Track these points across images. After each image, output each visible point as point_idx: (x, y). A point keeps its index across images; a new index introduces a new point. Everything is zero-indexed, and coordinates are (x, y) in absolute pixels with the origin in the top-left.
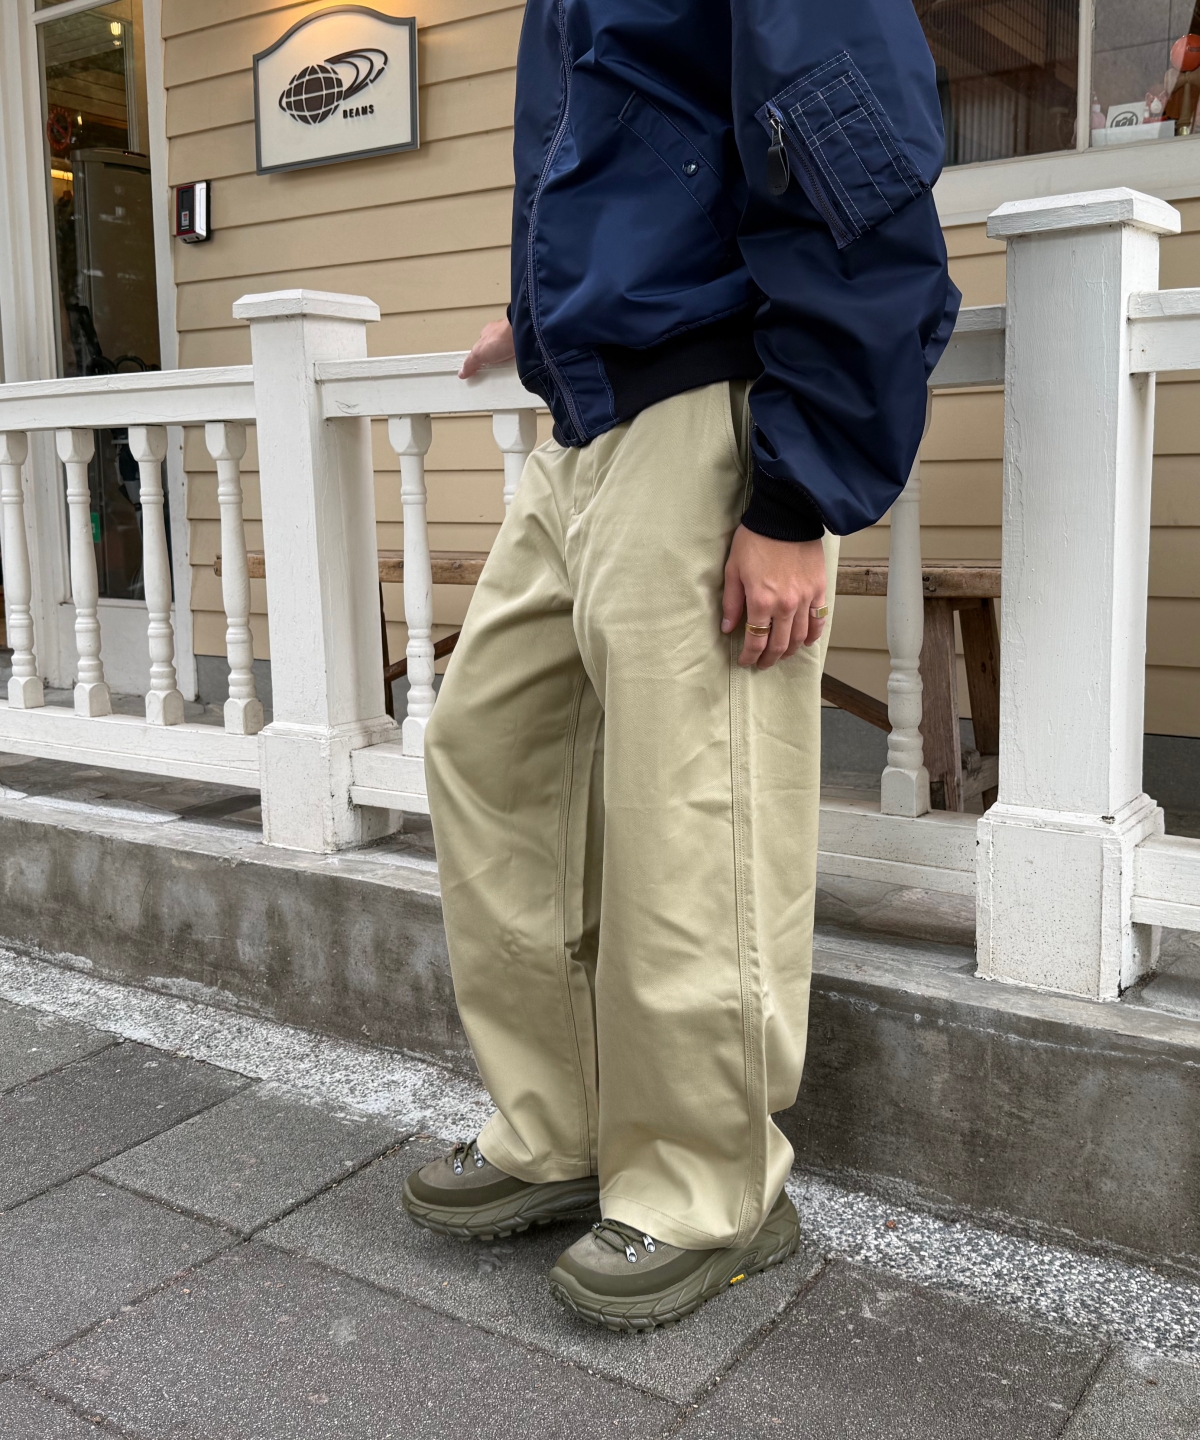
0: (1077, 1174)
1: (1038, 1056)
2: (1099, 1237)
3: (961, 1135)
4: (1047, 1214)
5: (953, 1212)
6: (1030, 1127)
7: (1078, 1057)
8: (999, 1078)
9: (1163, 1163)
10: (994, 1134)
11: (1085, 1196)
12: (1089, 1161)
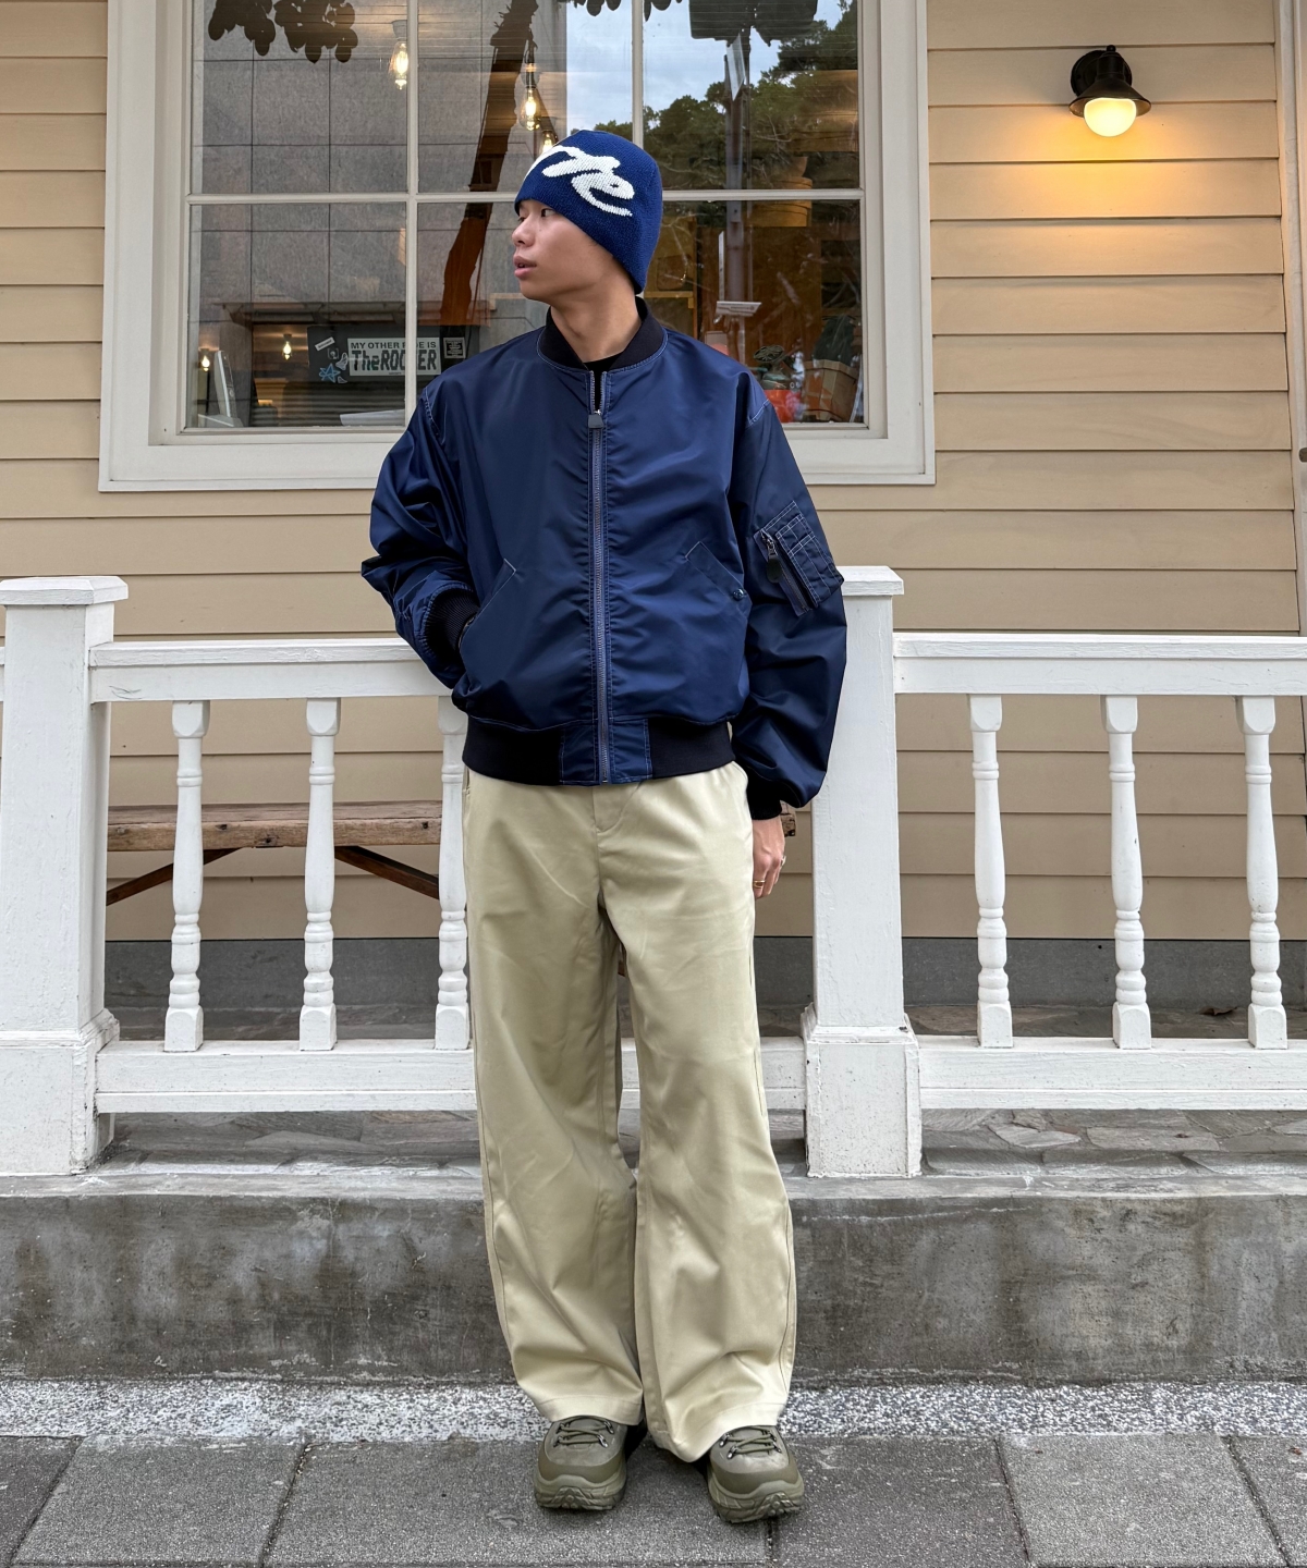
0: (918, 1320)
1: (884, 1230)
2: (938, 1368)
3: (825, 1312)
4: (897, 1361)
5: (820, 1381)
6: (880, 1290)
7: (914, 1223)
8: (854, 1256)
9: (980, 1293)
10: (852, 1304)
11: (925, 1337)
12: (927, 1307)
